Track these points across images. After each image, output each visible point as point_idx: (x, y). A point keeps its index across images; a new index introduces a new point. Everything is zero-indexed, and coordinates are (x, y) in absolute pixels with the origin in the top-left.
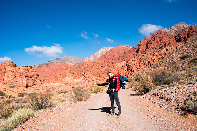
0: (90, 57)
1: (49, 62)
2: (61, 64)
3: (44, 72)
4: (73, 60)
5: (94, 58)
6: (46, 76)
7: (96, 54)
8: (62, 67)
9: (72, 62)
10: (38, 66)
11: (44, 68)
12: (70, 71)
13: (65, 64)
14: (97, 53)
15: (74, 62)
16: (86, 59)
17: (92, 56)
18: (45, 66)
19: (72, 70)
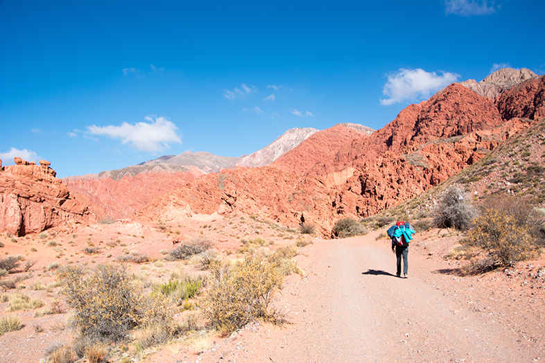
0: (254, 155)
1: (142, 164)
2: (174, 171)
3: (126, 193)
4: (206, 161)
5: (266, 158)
6: (132, 202)
7: (270, 146)
8: (177, 181)
9: (204, 166)
10: (109, 175)
11: (126, 181)
12: (195, 190)
13: (183, 171)
14: (274, 144)
15: (210, 166)
16: (244, 159)
17: (259, 152)
18: (128, 175)
19: (202, 189)
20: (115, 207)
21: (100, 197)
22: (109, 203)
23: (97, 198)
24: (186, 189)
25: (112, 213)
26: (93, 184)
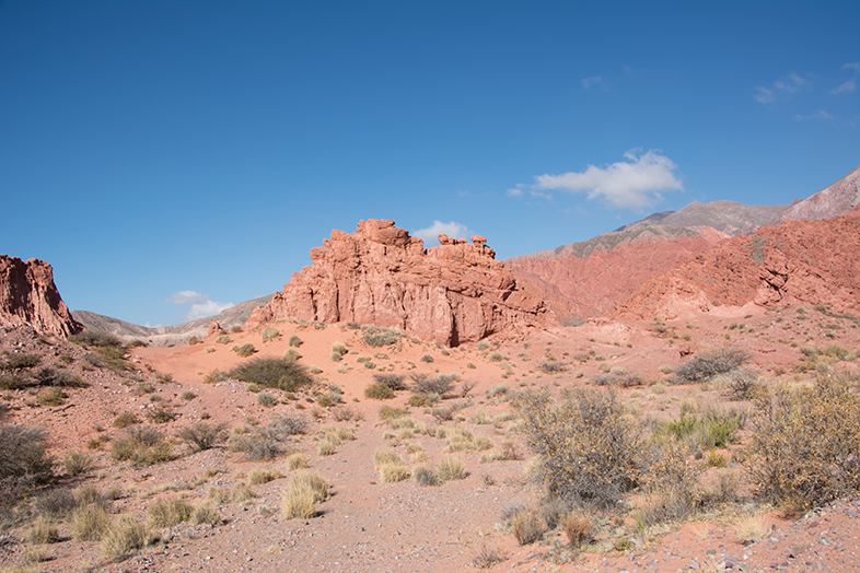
0: (816, 198)
1: (621, 229)
2: (673, 238)
3: (598, 277)
4: (728, 217)
5: (839, 201)
6: (608, 292)
7: (848, 178)
8: (679, 253)
9: (725, 225)
10: (572, 251)
11: (597, 258)
12: (712, 267)
13: (689, 236)
14: (855, 173)
15: (735, 225)
16: (797, 207)
17: (826, 192)
18: (600, 249)
19: (723, 263)
20: (582, 300)
21: (559, 286)
22: (573, 294)
23: (554, 287)
24: (696, 266)
25: (578, 310)
26: (547, 266)
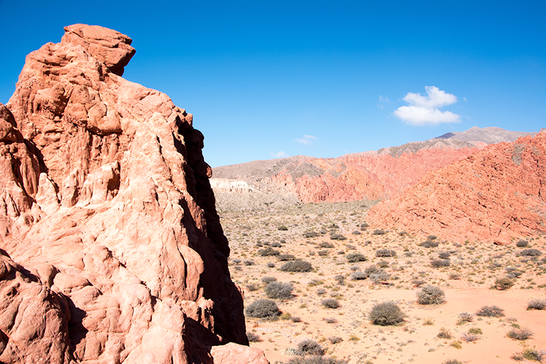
2: (458, 147)
3: (405, 171)
4: (497, 137)
6: (411, 181)
8: (461, 158)
9: (493, 142)
10: (389, 152)
11: (405, 158)
12: (480, 165)
13: (468, 146)
18: (408, 152)
19: (489, 163)
20: (393, 185)
21: (378, 175)
22: (387, 181)
23: (375, 175)
24: (467, 164)
25: (390, 191)
26: (371, 161)
